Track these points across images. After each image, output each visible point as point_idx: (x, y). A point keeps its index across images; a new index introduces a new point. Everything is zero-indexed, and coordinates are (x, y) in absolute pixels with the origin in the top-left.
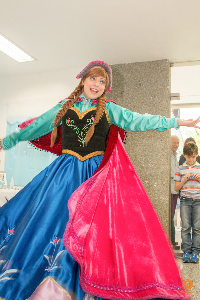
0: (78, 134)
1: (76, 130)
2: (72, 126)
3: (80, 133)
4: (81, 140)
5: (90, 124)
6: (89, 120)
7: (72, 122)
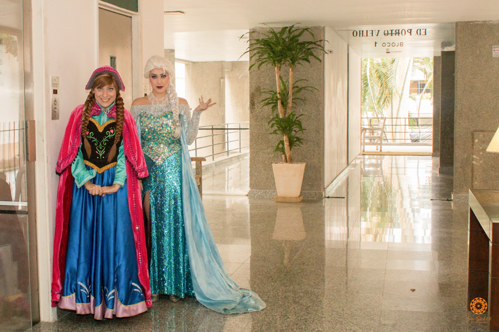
0: (97, 146)
1: (95, 142)
2: (91, 138)
3: (99, 145)
4: (99, 152)
5: (109, 136)
6: (108, 133)
7: (92, 134)
